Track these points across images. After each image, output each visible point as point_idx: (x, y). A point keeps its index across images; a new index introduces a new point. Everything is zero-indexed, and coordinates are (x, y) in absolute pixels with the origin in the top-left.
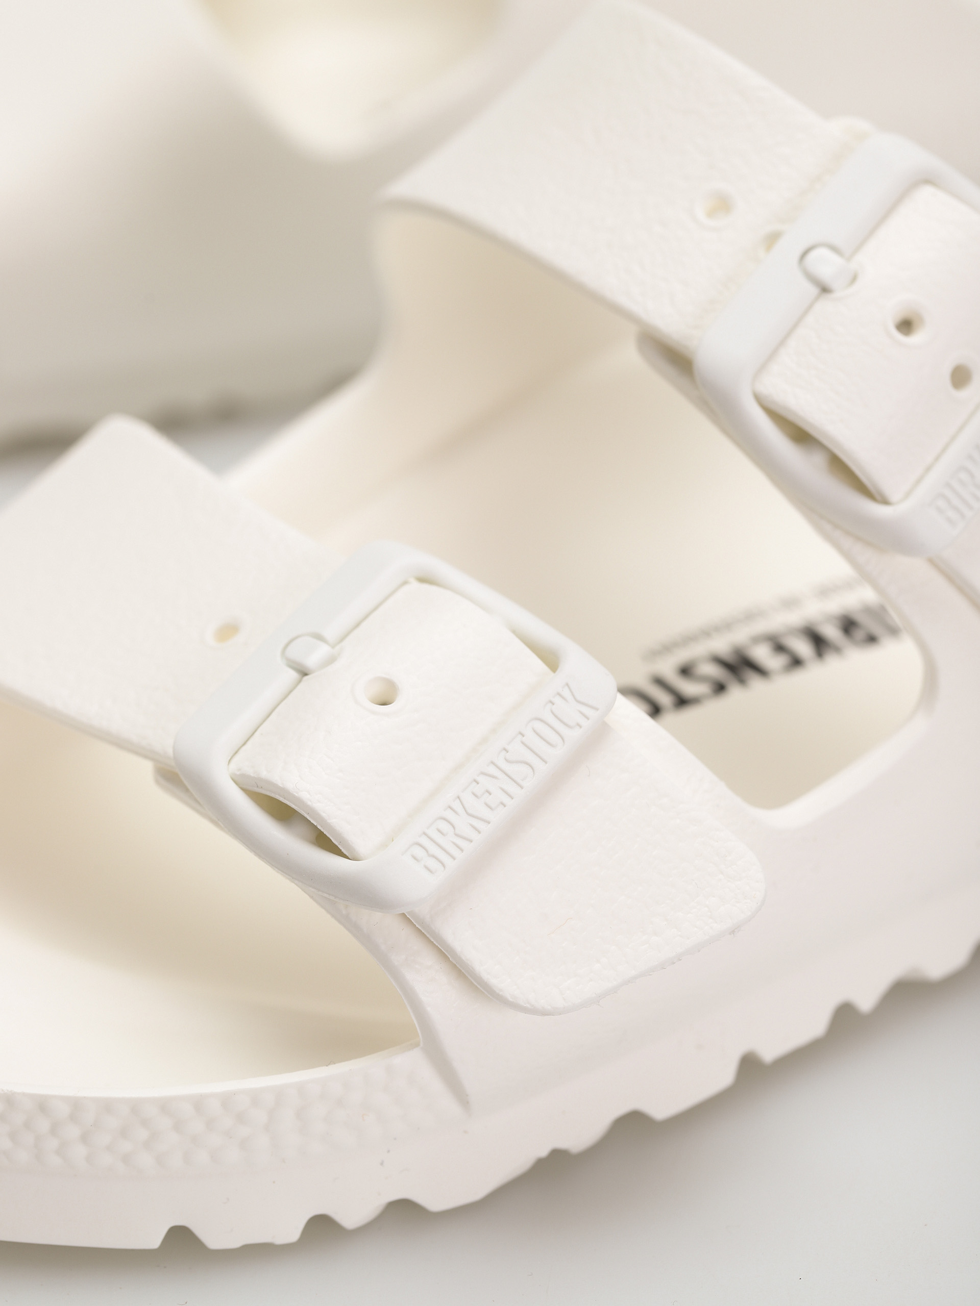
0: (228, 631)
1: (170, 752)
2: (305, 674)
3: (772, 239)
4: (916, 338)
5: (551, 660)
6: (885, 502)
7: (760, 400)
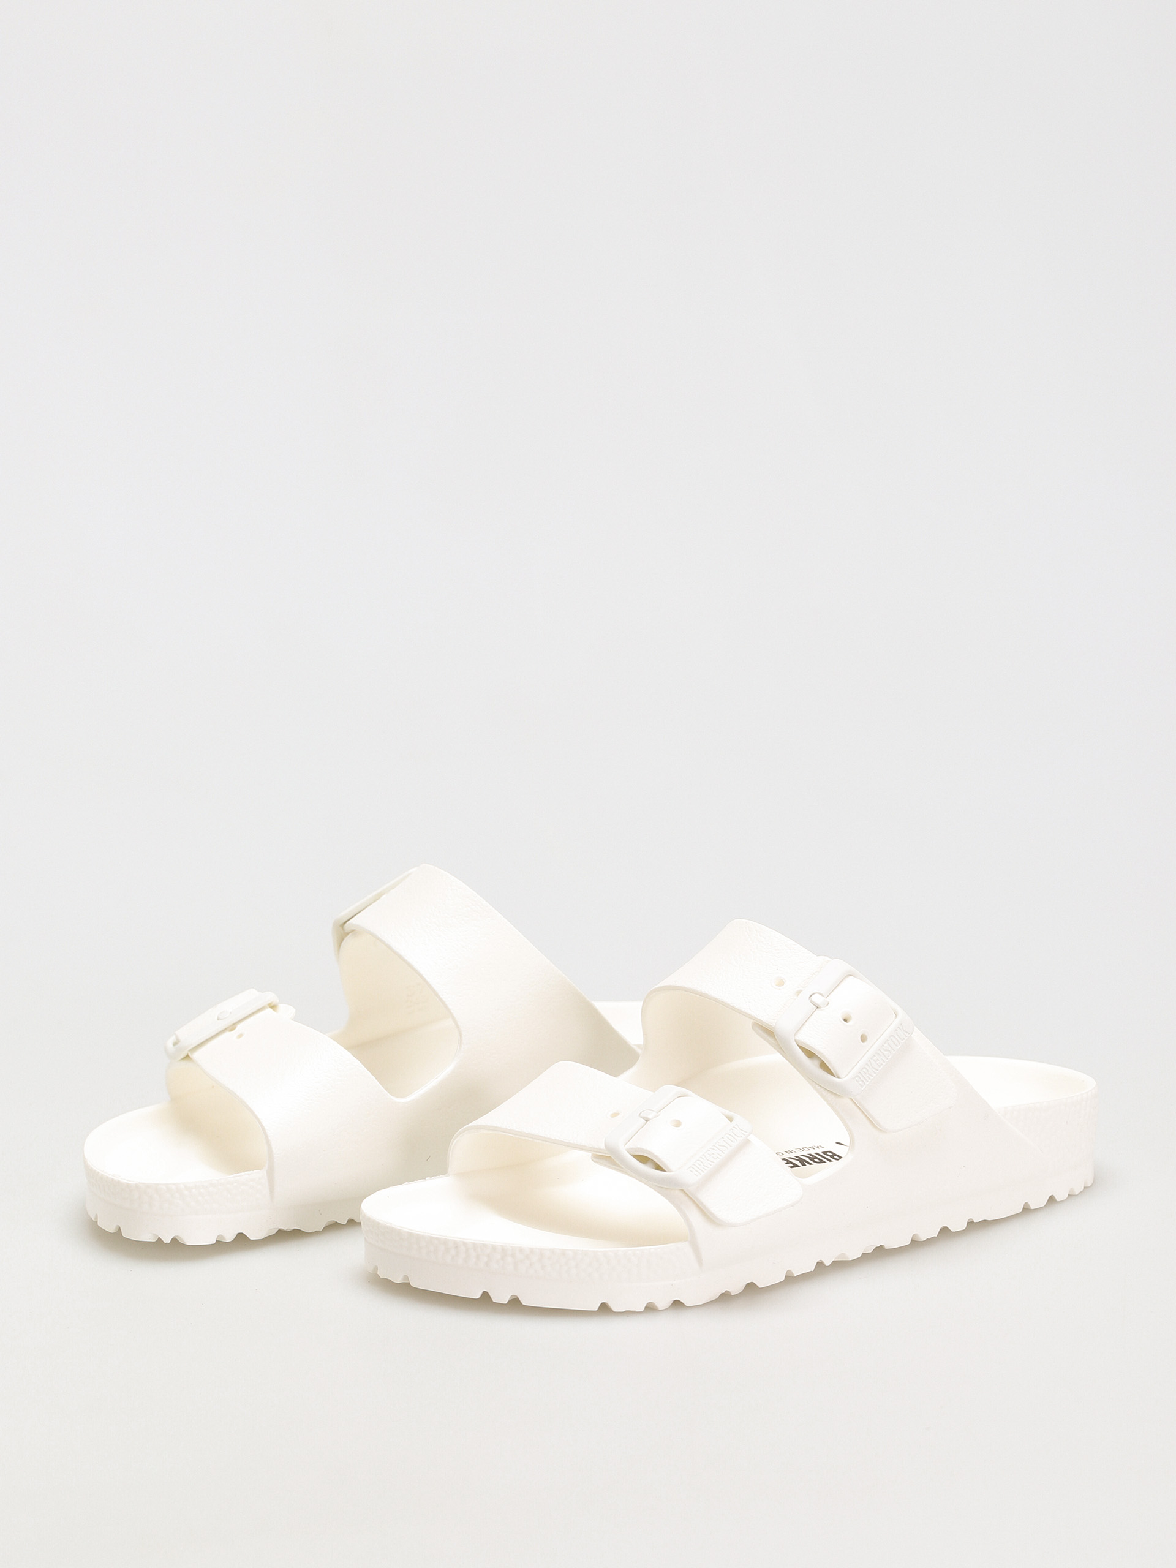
0: (615, 1115)
1: (602, 1146)
2: (647, 1121)
3: (799, 992)
4: (850, 1023)
5: (730, 1119)
6: (838, 1077)
7: (796, 1041)
